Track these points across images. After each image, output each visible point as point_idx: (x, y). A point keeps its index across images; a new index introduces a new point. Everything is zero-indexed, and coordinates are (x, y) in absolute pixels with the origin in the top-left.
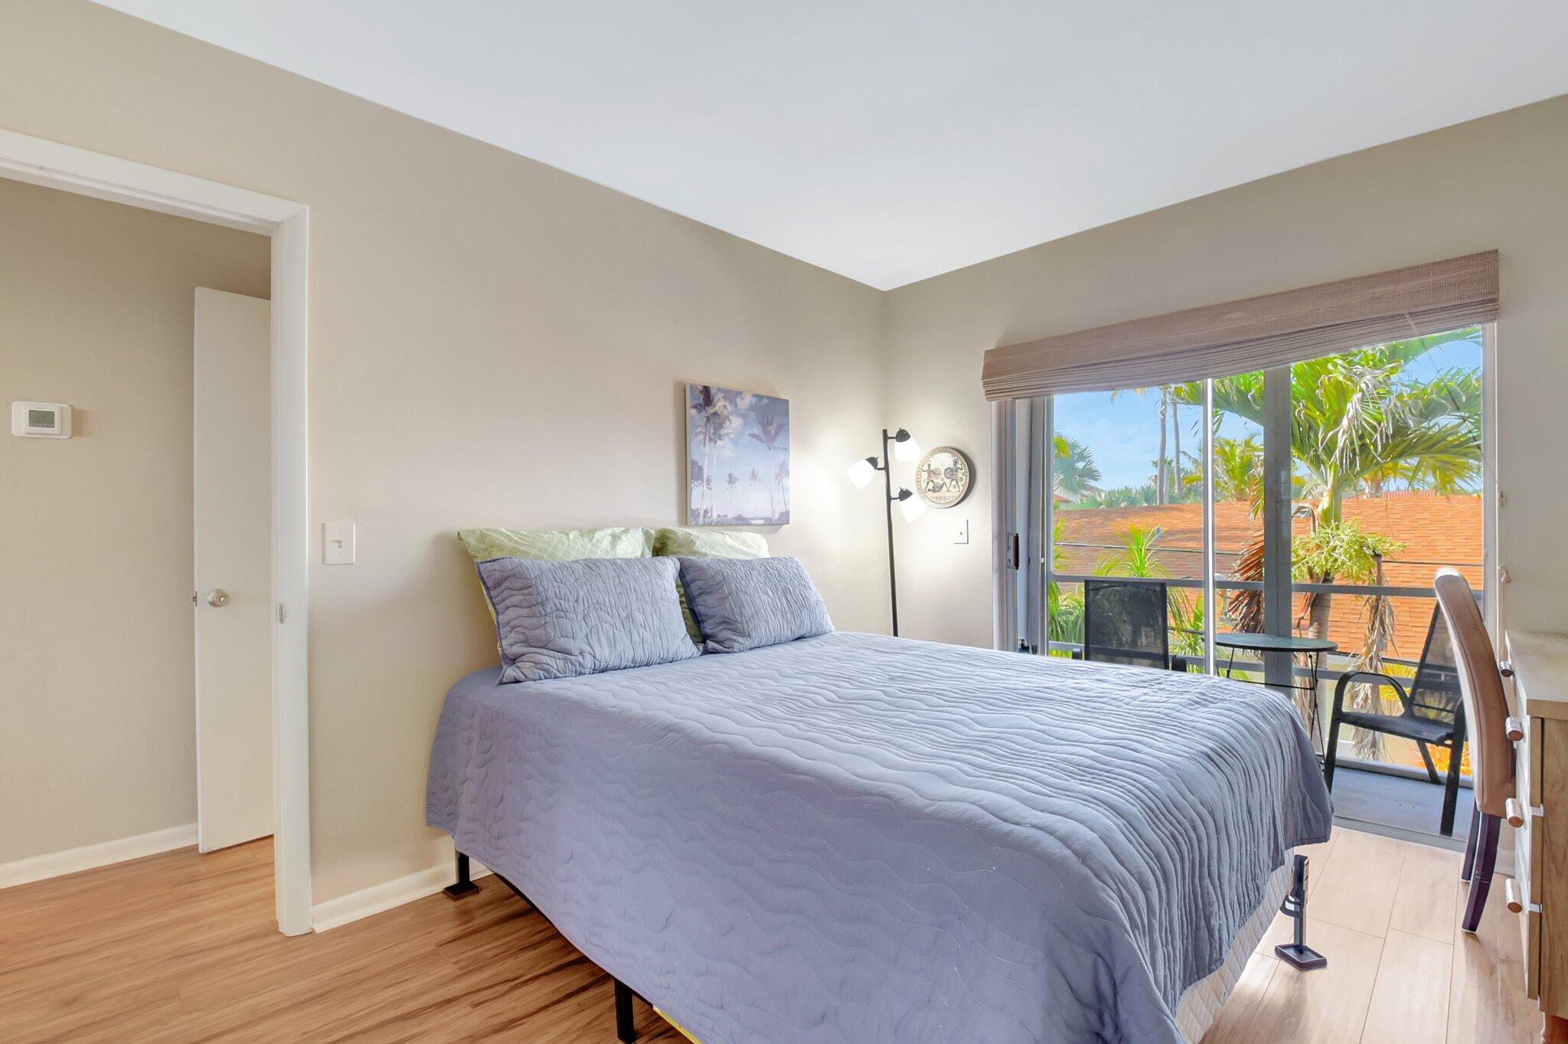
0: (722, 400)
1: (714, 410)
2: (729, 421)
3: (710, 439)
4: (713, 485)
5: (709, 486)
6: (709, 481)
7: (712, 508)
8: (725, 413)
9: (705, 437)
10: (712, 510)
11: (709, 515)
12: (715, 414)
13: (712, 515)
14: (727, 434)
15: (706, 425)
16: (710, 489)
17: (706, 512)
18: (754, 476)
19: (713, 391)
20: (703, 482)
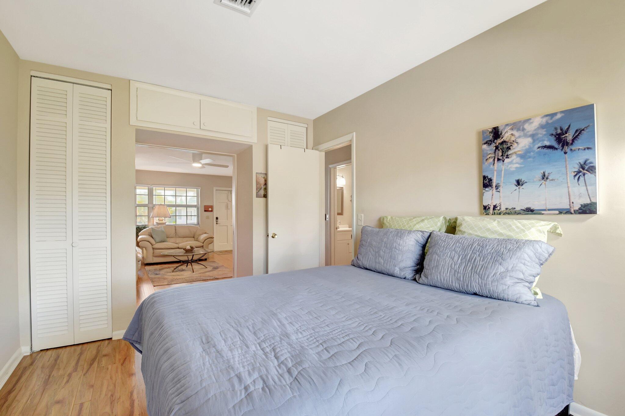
0: (510, 131)
1: (502, 140)
2: (517, 143)
3: (499, 160)
4: (501, 189)
5: (498, 190)
6: (497, 187)
7: (500, 203)
8: (513, 138)
9: (494, 160)
10: (500, 205)
11: (498, 208)
12: (504, 142)
14: (515, 152)
15: (495, 152)
16: (499, 192)
17: (495, 207)
18: (544, 177)
19: (501, 129)
20: (492, 188)
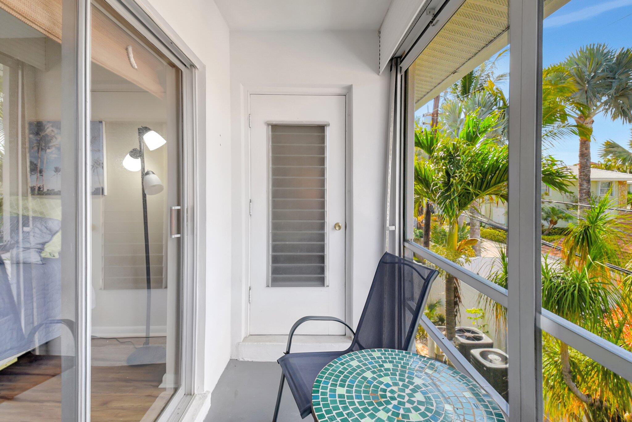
0: (50, 127)
1: (45, 133)
2: (56, 138)
3: (42, 149)
4: (44, 173)
5: (42, 174)
6: (41, 172)
7: (43, 186)
8: (53, 134)
9: (39, 150)
11: (42, 189)
12: (46, 136)
13: (43, 190)
14: (54, 145)
15: (40, 143)
16: (42, 176)
17: (39, 188)
19: (44, 124)
20: (37, 172)
